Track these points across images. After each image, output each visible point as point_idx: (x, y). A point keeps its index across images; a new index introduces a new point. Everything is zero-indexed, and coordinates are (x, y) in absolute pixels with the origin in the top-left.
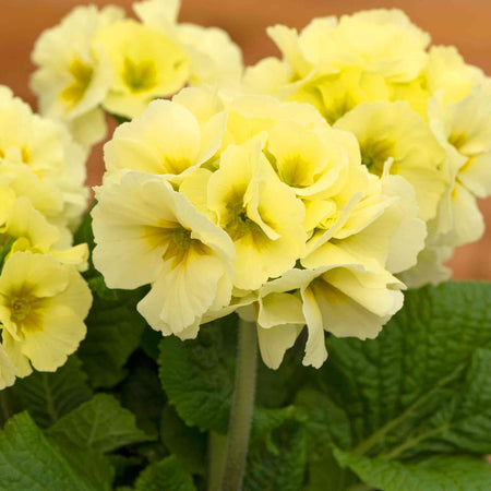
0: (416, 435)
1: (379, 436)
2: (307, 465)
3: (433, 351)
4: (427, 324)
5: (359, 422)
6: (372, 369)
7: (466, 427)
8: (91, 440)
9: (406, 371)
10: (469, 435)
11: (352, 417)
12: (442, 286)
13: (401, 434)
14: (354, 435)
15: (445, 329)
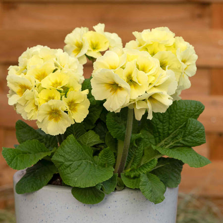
0: (173, 142)
1: (163, 142)
2: (144, 150)
3: (177, 119)
4: (175, 111)
5: (157, 138)
6: (161, 124)
7: (186, 139)
8: (87, 143)
9: (170, 124)
10: (187, 141)
11: (155, 137)
12: (179, 101)
13: (169, 141)
14: (156, 142)
15: (180, 112)
